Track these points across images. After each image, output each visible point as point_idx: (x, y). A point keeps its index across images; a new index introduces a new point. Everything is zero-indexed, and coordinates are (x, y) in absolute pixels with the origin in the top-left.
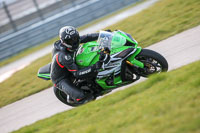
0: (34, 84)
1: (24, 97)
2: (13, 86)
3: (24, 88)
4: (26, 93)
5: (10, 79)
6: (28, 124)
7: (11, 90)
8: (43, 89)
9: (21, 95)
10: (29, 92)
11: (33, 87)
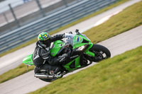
0: (125, 24)
1: (118, 34)
2: (110, 26)
3: (118, 28)
4: (119, 31)
5: (108, 21)
6: (120, 53)
7: (109, 29)
8: (131, 29)
9: (116, 32)
10: (122, 30)
11: (124, 27)
